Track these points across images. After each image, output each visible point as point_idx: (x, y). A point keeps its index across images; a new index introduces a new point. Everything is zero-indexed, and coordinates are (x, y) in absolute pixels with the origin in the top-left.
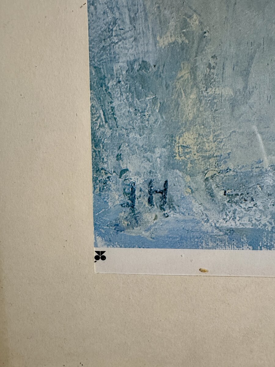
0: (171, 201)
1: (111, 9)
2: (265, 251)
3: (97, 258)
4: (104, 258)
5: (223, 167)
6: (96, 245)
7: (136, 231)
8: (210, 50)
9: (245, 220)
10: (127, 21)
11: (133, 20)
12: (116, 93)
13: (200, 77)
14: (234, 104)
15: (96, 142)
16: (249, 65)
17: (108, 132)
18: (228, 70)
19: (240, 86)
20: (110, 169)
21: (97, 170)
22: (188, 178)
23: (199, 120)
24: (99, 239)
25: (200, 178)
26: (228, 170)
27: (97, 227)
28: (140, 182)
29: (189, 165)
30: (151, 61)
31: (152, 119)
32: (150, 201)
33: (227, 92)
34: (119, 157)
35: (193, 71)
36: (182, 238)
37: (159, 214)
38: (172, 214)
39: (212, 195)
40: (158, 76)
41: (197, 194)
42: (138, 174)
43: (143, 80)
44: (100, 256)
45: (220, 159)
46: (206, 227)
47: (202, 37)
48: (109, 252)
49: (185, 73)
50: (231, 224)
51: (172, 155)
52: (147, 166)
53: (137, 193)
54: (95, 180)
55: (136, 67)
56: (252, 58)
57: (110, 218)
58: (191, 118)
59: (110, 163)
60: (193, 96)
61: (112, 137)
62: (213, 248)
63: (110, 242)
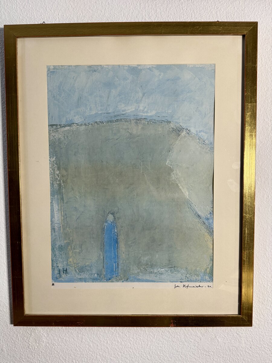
0: (68, 272)
1: (55, 236)
2: (87, 283)
3: (52, 285)
4: (54, 285)
5: (78, 265)
6: (52, 282)
7: (60, 279)
8: (74, 243)
9: (83, 276)
10: (58, 238)
11: (59, 238)
12: (56, 251)
13: (73, 248)
14: (79, 253)
15: (52, 261)
16: (82, 246)
17: (55, 259)
18: (78, 247)
19: (80, 250)
20: (55, 266)
21: (52, 266)
22: (71, 268)
23: (73, 256)
24: (53, 281)
25: (73, 268)
26: (79, 266)
27: (52, 278)
28: (61, 268)
29: (71, 265)
30: (63, 245)
31: (63, 256)
32: (63, 272)
33: (78, 251)
34: (57, 264)
35: (71, 247)
36: (70, 280)
37: (66, 275)
38: (68, 275)
39: (76, 271)
40: (64, 248)
41: (73, 271)
42: (61, 267)
43: (62, 249)
44: (53, 285)
45: (77, 264)
46: (75, 278)
47: (73, 241)
48: (55, 284)
49: (70, 247)
50: (80, 277)
51: (68, 263)
52: (63, 265)
53: (61, 271)
54: (52, 268)
55: (60, 246)
56: (82, 245)
57: (55, 276)
58: (71, 256)
59: (55, 265)
60: (71, 252)
61: (55, 260)
62: (77, 282)
63: (55, 281)
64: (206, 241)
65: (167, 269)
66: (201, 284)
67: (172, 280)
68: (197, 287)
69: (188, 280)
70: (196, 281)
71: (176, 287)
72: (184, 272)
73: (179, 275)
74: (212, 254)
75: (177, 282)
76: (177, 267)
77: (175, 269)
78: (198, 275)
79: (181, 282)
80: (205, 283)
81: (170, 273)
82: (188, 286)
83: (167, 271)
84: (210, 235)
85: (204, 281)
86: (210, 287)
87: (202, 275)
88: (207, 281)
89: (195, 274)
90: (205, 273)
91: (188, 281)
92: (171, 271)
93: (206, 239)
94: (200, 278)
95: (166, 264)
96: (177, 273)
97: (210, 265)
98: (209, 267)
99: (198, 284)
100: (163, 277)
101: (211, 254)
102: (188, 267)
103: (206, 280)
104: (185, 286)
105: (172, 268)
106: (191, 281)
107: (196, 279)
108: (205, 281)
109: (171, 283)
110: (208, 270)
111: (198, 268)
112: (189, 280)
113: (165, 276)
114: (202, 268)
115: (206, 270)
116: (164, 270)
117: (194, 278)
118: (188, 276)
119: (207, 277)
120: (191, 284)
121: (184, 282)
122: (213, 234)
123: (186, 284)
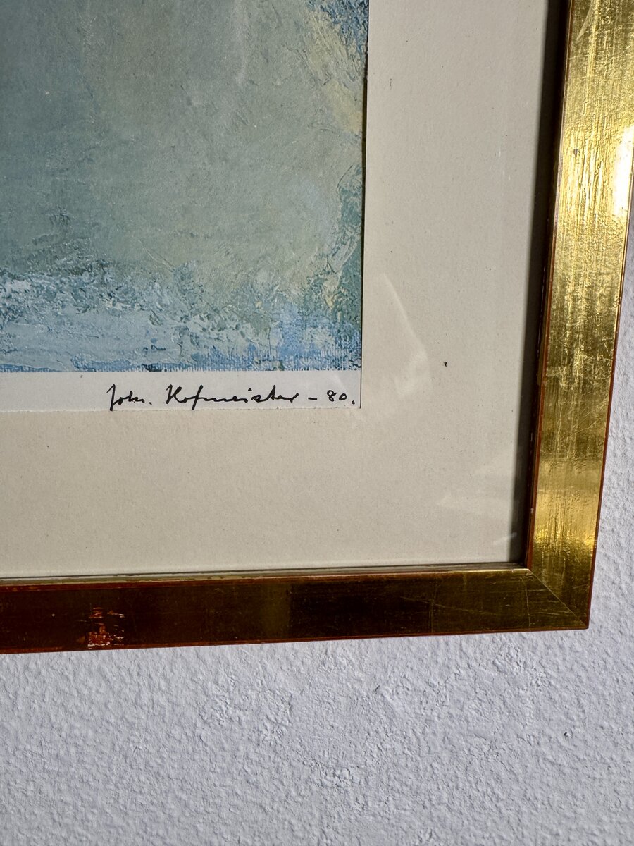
64: (314, 79)
65: (44, 281)
66: (286, 381)
67: (88, 359)
68: (258, 399)
69: (195, 357)
70: (251, 361)
71: (120, 401)
72: (166, 300)
73: (137, 321)
74: (360, 176)
75: (121, 369)
76: (121, 268)
77: (103, 283)
78: (261, 323)
79: (150, 368)
80: (312, 372)
81: (71, 310)
82: (197, 398)
83: (51, 296)
84: (342, 32)
85: (303, 362)
86: (344, 397)
87: (287, 318)
88: (316, 361)
89: (244, 318)
90: (308, 310)
91: (198, 362)
92: (76, 297)
93: (314, 63)
94: (274, 343)
95: (40, 247)
96: (119, 306)
97: (344, 250)
98: (338, 264)
99: (262, 381)
100: (28, 333)
101: (353, 171)
102: (193, 265)
103: (314, 353)
104: (180, 396)
105: (85, 277)
106: (219, 361)
107: (251, 348)
108: (309, 362)
109: (87, 375)
110: (330, 286)
111: (262, 277)
112: (205, 352)
113: (40, 330)
114: (288, 274)
115: (318, 285)
116: (25, 285)
117: (237, 339)
118: (195, 325)
119: (321, 338)
120: (218, 382)
121: (171, 367)
122: (366, 23)
123: (188, 380)
